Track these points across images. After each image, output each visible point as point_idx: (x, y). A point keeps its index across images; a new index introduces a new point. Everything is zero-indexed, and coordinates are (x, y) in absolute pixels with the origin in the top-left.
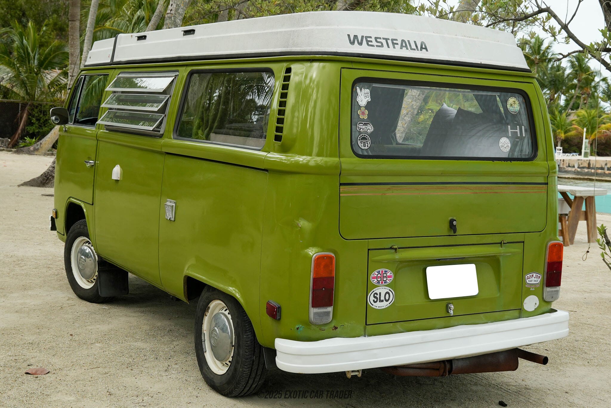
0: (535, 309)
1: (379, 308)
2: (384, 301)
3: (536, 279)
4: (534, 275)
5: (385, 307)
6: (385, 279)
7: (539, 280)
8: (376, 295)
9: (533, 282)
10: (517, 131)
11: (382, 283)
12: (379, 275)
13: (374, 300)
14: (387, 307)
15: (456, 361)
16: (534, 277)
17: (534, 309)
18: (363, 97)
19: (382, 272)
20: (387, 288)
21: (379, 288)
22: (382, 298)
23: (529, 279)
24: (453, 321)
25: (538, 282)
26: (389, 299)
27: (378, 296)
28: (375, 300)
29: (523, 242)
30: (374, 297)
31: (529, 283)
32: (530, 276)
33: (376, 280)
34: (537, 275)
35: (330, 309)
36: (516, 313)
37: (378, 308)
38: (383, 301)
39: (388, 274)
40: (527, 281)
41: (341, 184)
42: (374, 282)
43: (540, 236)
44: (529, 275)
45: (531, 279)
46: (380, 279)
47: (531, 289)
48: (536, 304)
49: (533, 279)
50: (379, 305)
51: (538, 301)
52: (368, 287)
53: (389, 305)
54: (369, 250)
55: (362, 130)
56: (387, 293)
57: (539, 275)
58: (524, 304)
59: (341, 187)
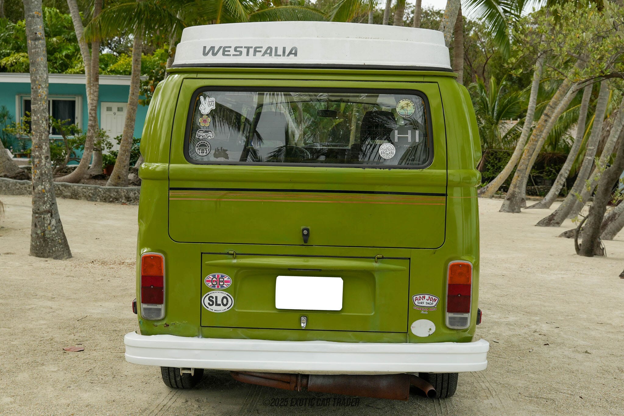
0: (429, 335)
1: (216, 312)
2: (221, 305)
3: (429, 301)
4: (427, 297)
5: (222, 311)
6: (222, 284)
7: (435, 303)
8: (211, 298)
9: (425, 305)
10: (407, 136)
11: (218, 287)
12: (214, 279)
13: (209, 304)
14: (224, 311)
15: (314, 378)
16: (426, 299)
17: (427, 335)
18: (206, 106)
19: (218, 276)
20: (225, 292)
21: (215, 291)
22: (219, 302)
23: (419, 301)
24: (309, 334)
25: (433, 305)
26: (227, 304)
27: (214, 300)
28: (211, 303)
29: (410, 259)
30: (209, 299)
31: (419, 304)
32: (420, 297)
33: (211, 284)
34: (431, 297)
35: (162, 307)
36: (401, 337)
37: (214, 311)
38: (220, 305)
39: (225, 279)
40: (416, 302)
41: (171, 189)
42: (209, 285)
43: (434, 253)
44: (418, 297)
45: (421, 301)
46: (215, 283)
47: (422, 312)
48: (430, 329)
49: (425, 301)
50: (214, 308)
51: (435, 327)
52: (202, 290)
53: (227, 310)
54: (202, 253)
55: (201, 137)
56: (224, 297)
57: (434, 298)
58: (411, 327)
59: (171, 191)
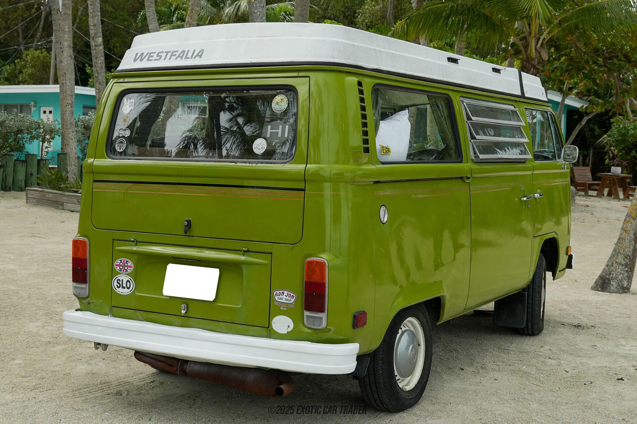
0: (288, 332)
1: (122, 294)
2: (126, 288)
3: (287, 298)
4: (286, 293)
5: (126, 294)
6: (126, 268)
7: (293, 300)
8: (119, 281)
9: (284, 301)
10: (278, 131)
11: (123, 271)
12: (121, 264)
13: (117, 285)
14: (128, 294)
15: (192, 364)
16: (285, 295)
17: (286, 332)
18: (128, 106)
19: (124, 261)
20: (128, 276)
21: (121, 275)
22: (124, 285)
23: (279, 297)
25: (291, 302)
26: (130, 287)
27: (121, 283)
28: (119, 286)
29: (271, 253)
30: (118, 283)
31: (279, 300)
32: (280, 292)
33: (119, 268)
34: (289, 293)
35: (86, 286)
36: (264, 331)
37: (120, 293)
38: (124, 288)
39: (129, 264)
40: (276, 298)
41: (95, 181)
42: (117, 269)
43: (292, 249)
44: (278, 292)
45: (281, 297)
46: (122, 267)
47: (282, 308)
48: (289, 326)
49: (284, 297)
50: (120, 291)
51: (293, 325)
52: (113, 273)
53: (130, 293)
54: (113, 240)
55: (121, 135)
56: (128, 281)
57: (292, 294)
58: (272, 323)
59: (94, 183)
